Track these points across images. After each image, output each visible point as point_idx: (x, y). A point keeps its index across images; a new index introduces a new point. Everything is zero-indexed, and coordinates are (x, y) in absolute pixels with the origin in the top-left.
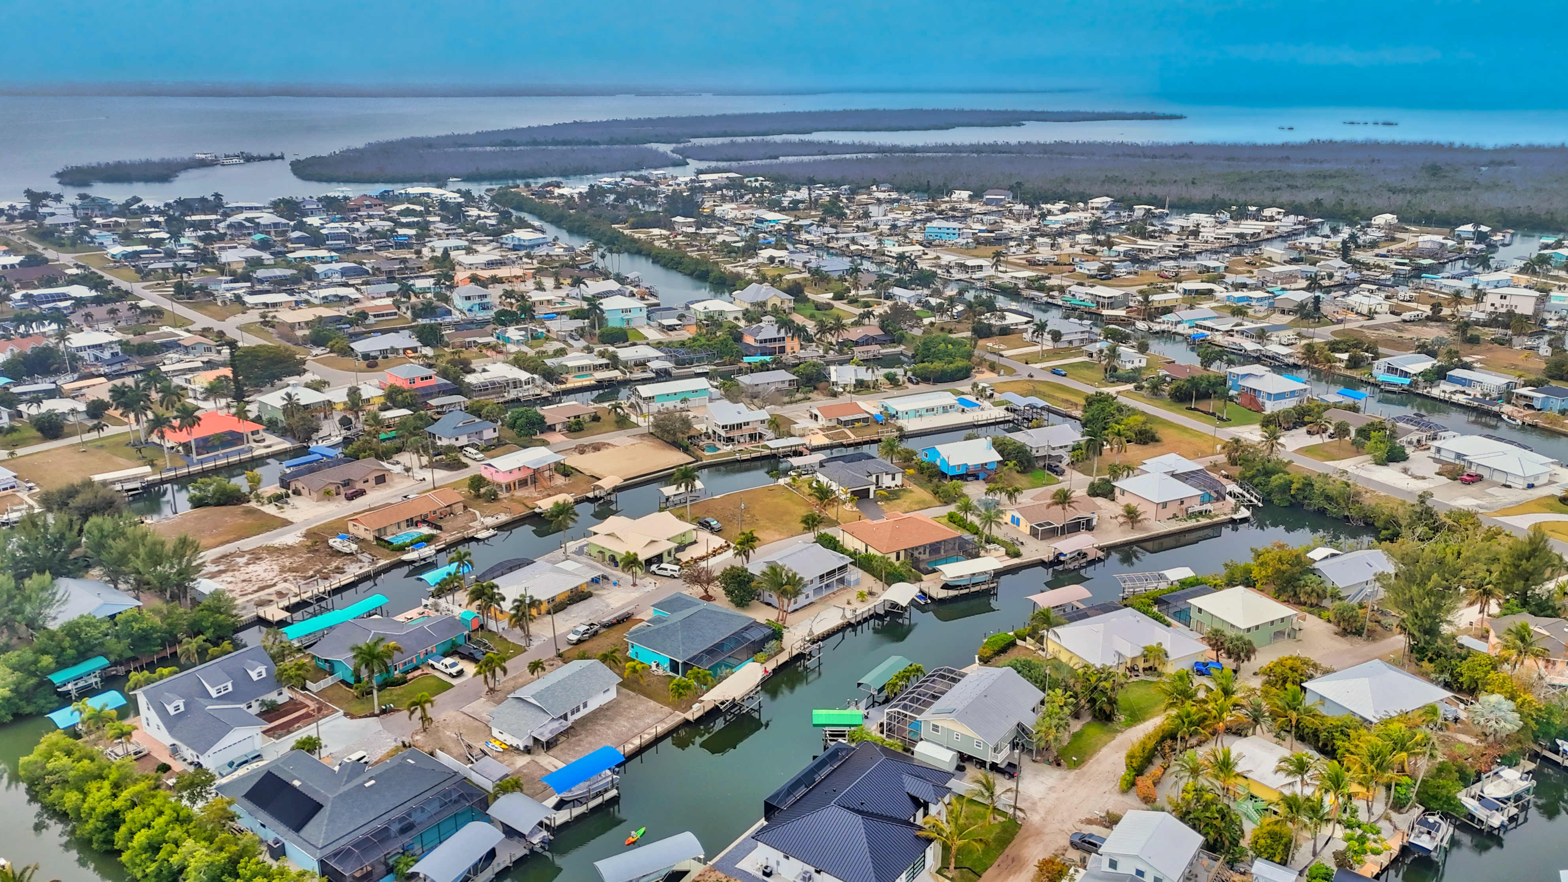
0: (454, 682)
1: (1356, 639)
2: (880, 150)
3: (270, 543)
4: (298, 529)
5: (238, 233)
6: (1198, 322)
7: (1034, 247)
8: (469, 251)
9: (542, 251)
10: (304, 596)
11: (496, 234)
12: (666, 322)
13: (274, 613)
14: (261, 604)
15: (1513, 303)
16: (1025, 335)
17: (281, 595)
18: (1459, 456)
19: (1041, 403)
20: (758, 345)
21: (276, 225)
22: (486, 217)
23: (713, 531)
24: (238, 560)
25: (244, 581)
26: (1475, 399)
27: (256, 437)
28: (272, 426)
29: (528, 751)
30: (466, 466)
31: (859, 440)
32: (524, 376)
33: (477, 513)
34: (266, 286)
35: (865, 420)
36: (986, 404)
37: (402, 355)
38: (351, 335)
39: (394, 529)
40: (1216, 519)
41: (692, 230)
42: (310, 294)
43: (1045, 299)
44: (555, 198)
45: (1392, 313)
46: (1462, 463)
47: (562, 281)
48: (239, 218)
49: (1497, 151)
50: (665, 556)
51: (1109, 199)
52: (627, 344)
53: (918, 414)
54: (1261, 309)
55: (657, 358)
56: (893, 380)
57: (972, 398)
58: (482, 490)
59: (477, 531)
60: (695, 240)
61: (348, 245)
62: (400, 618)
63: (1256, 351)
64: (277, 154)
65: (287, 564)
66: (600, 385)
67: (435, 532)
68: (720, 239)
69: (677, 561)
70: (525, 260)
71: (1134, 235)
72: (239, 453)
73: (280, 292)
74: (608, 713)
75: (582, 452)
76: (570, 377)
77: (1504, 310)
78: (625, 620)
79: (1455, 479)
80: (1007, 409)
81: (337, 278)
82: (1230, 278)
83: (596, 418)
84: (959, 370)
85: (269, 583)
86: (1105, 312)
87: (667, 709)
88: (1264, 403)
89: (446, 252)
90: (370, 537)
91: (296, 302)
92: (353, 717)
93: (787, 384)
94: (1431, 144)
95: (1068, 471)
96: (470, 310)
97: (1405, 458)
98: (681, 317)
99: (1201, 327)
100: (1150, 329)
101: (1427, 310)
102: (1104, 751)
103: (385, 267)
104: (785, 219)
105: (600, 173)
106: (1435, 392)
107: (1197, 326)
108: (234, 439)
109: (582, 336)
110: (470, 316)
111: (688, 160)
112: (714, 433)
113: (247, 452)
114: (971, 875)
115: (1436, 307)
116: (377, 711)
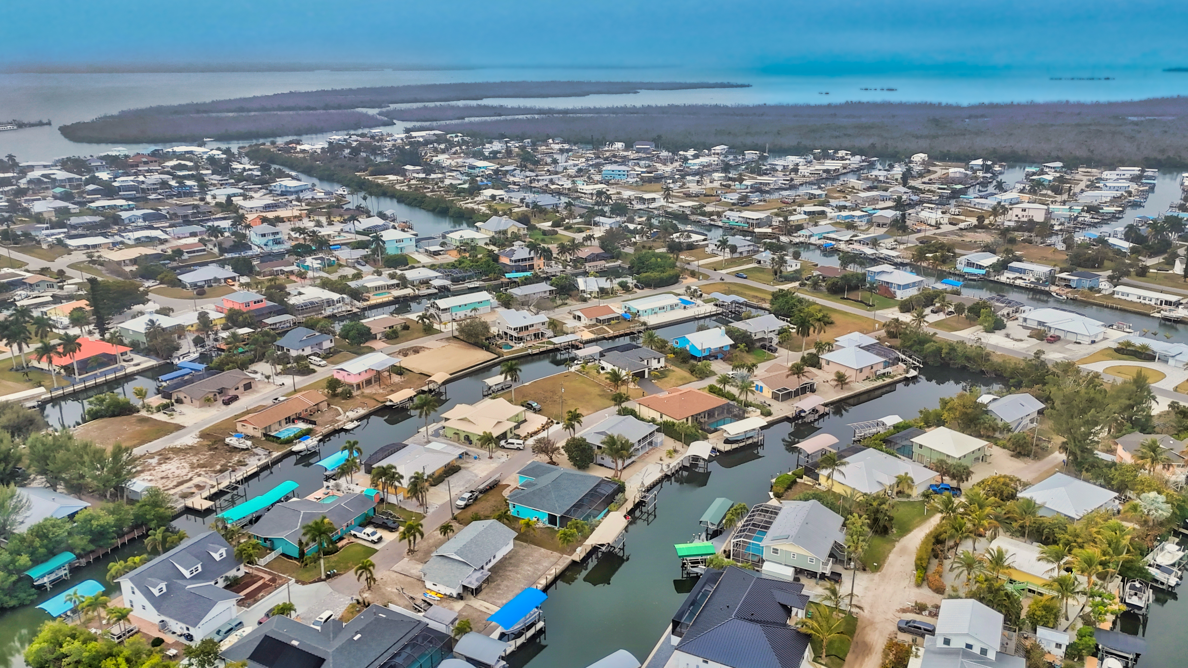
0: (377, 547)
1: (1027, 459)
2: (540, 112)
3: (172, 445)
4: (192, 431)
5: (37, 187)
6: (826, 235)
7: (684, 184)
8: (245, 197)
9: (308, 195)
10: (221, 487)
11: (264, 183)
12: (433, 249)
13: (199, 502)
14: (185, 496)
15: (1031, 214)
16: (707, 249)
17: (199, 487)
18: (1040, 323)
19: (742, 300)
20: (513, 264)
21: (70, 180)
22: (250, 170)
23: (536, 411)
24: (150, 461)
25: (162, 478)
26: (1032, 283)
27: (124, 357)
28: (135, 347)
29: (460, 597)
30: (314, 371)
31: (616, 333)
32: (335, 296)
33: (339, 409)
34: (80, 231)
35: (617, 318)
36: (699, 302)
37: (223, 284)
38: (174, 269)
39: (277, 426)
40: (895, 379)
41: (423, 176)
42: (123, 237)
43: (709, 222)
44: (298, 152)
45: (951, 224)
46: (1043, 328)
47: (332, 219)
48: (36, 174)
49: (972, 107)
50: (509, 433)
51: (726, 147)
52: (407, 267)
53: (654, 312)
54: (862, 224)
55: (436, 277)
56: (624, 287)
57: (688, 298)
58: (339, 390)
59: (345, 423)
60: (427, 183)
61: (138, 195)
62: (311, 497)
63: (872, 254)
64: (45, 121)
65: (195, 461)
66: (397, 300)
67: (310, 426)
68: (447, 182)
69: (518, 437)
70: (294, 203)
71: (751, 173)
72: (115, 371)
73: (96, 236)
74: (512, 561)
75: (406, 355)
76: (371, 295)
77: (1025, 219)
78: (494, 486)
79: (1042, 340)
80: (716, 305)
81: (141, 223)
82: (833, 202)
83: (406, 328)
84: (671, 277)
85: (185, 478)
86: (757, 230)
87: (556, 554)
88: (895, 292)
89: (229, 197)
90: (258, 434)
91: (113, 243)
92: (304, 583)
93: (548, 293)
94: (926, 103)
95: (779, 349)
96: (266, 245)
97: (1004, 327)
98: (443, 244)
99: (828, 238)
100: (791, 241)
101: (974, 221)
102: (892, 557)
103: (181, 212)
104: (493, 166)
105: (326, 132)
106: (1003, 278)
107: (825, 238)
108: (109, 360)
109: (367, 262)
110: (267, 249)
111: (395, 121)
112: (506, 334)
113: (120, 370)
114: (838, 660)
115: (981, 219)
116: (323, 577)
